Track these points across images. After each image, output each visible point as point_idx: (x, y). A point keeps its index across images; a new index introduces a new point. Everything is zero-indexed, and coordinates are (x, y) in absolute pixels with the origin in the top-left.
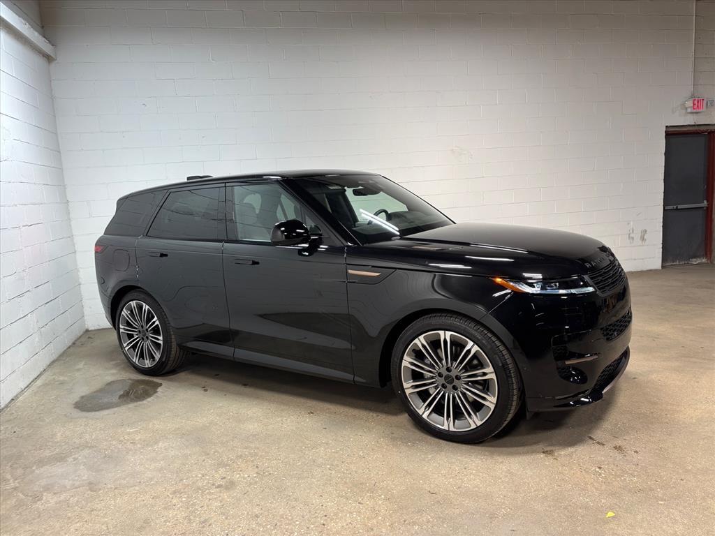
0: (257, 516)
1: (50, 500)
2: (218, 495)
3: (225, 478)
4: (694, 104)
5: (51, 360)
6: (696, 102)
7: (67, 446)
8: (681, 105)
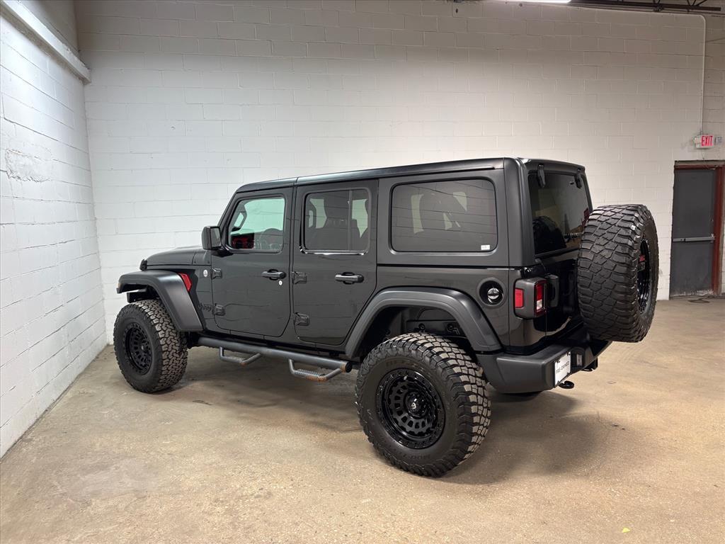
0: (297, 523)
1: (99, 506)
2: (259, 504)
3: (262, 489)
4: (703, 141)
5: (79, 373)
6: (704, 139)
7: (106, 456)
8: (690, 141)
